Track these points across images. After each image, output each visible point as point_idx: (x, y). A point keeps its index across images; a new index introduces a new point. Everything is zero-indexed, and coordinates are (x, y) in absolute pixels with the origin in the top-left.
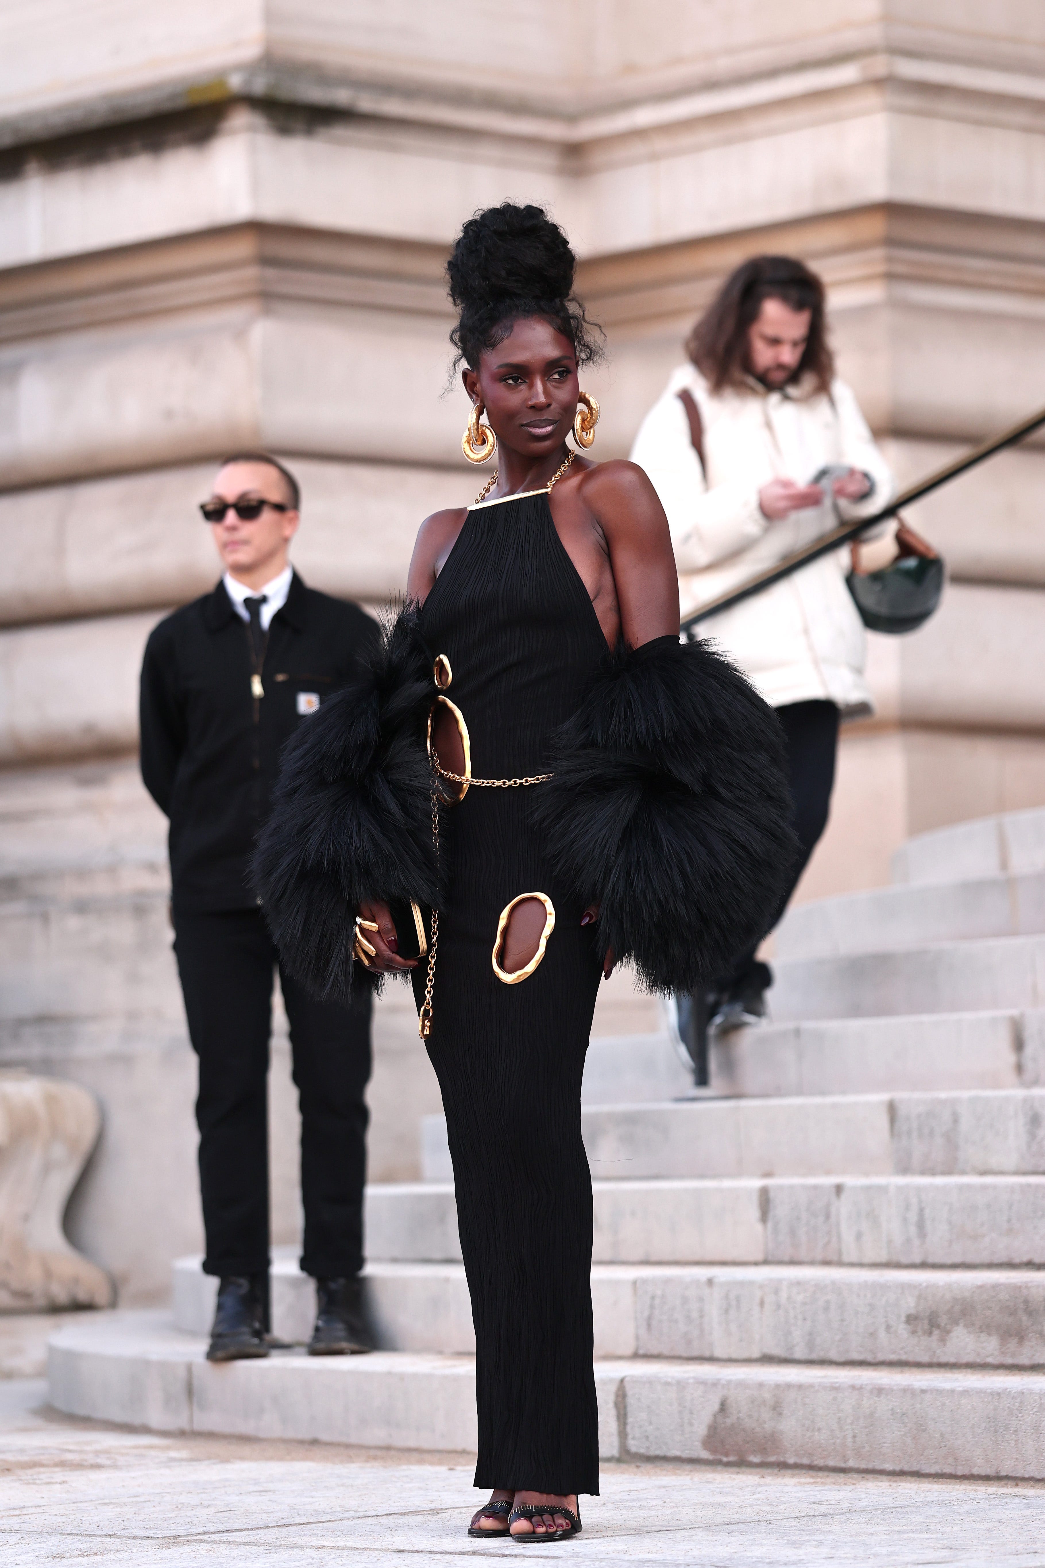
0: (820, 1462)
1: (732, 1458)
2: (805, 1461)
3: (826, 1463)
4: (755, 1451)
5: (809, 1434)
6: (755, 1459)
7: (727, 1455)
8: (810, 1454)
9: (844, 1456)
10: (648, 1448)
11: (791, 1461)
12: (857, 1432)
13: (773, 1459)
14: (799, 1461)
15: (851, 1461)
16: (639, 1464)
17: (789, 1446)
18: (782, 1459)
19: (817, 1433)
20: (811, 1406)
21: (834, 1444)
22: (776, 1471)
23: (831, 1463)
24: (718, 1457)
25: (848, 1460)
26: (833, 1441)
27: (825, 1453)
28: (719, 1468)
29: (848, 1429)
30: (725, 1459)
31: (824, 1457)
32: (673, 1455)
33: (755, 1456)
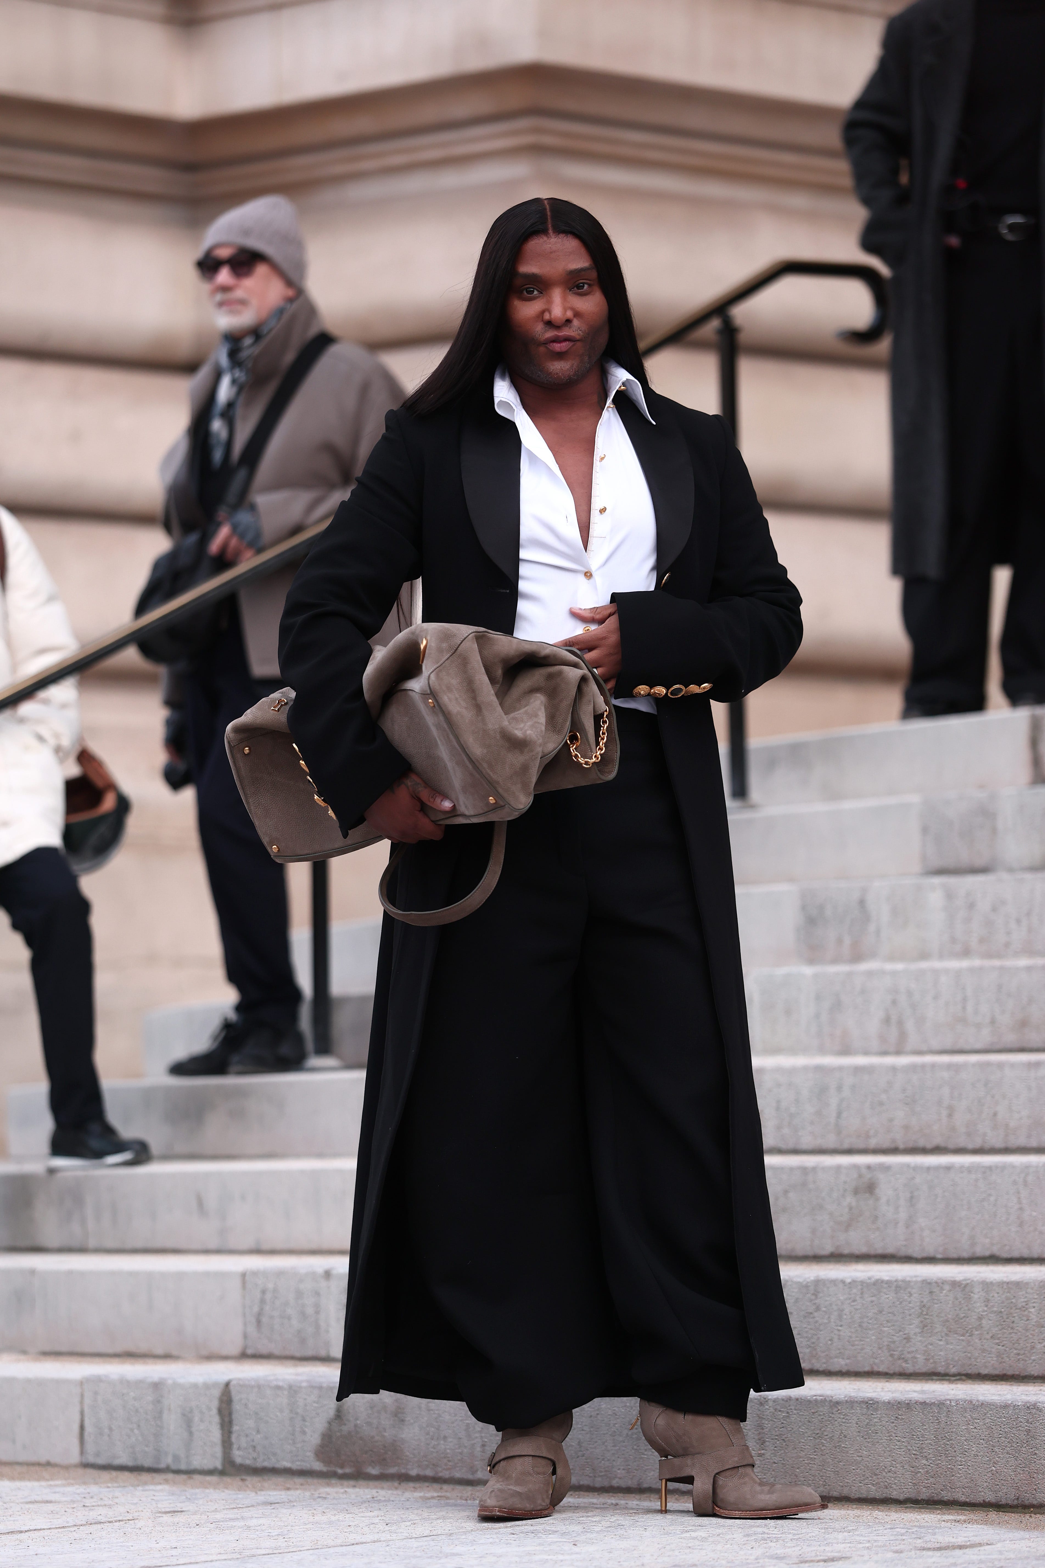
0: (446, 1474)
1: (348, 1470)
2: (429, 1473)
3: (452, 1475)
4: (373, 1462)
5: (434, 1443)
6: (374, 1471)
7: (342, 1467)
8: (434, 1465)
9: (472, 1467)
10: (255, 1459)
11: (413, 1472)
12: (486, 1440)
13: (392, 1470)
14: (422, 1473)
15: (479, 1473)
16: (244, 1477)
17: (412, 1456)
18: (403, 1471)
19: (442, 1442)
20: (437, 1412)
21: (461, 1453)
22: (396, 1484)
23: (458, 1475)
24: (333, 1468)
25: (477, 1471)
26: (460, 1451)
27: (450, 1464)
28: (333, 1481)
29: (477, 1437)
30: (340, 1471)
31: (449, 1469)
32: (282, 1467)
33: (373, 1468)
